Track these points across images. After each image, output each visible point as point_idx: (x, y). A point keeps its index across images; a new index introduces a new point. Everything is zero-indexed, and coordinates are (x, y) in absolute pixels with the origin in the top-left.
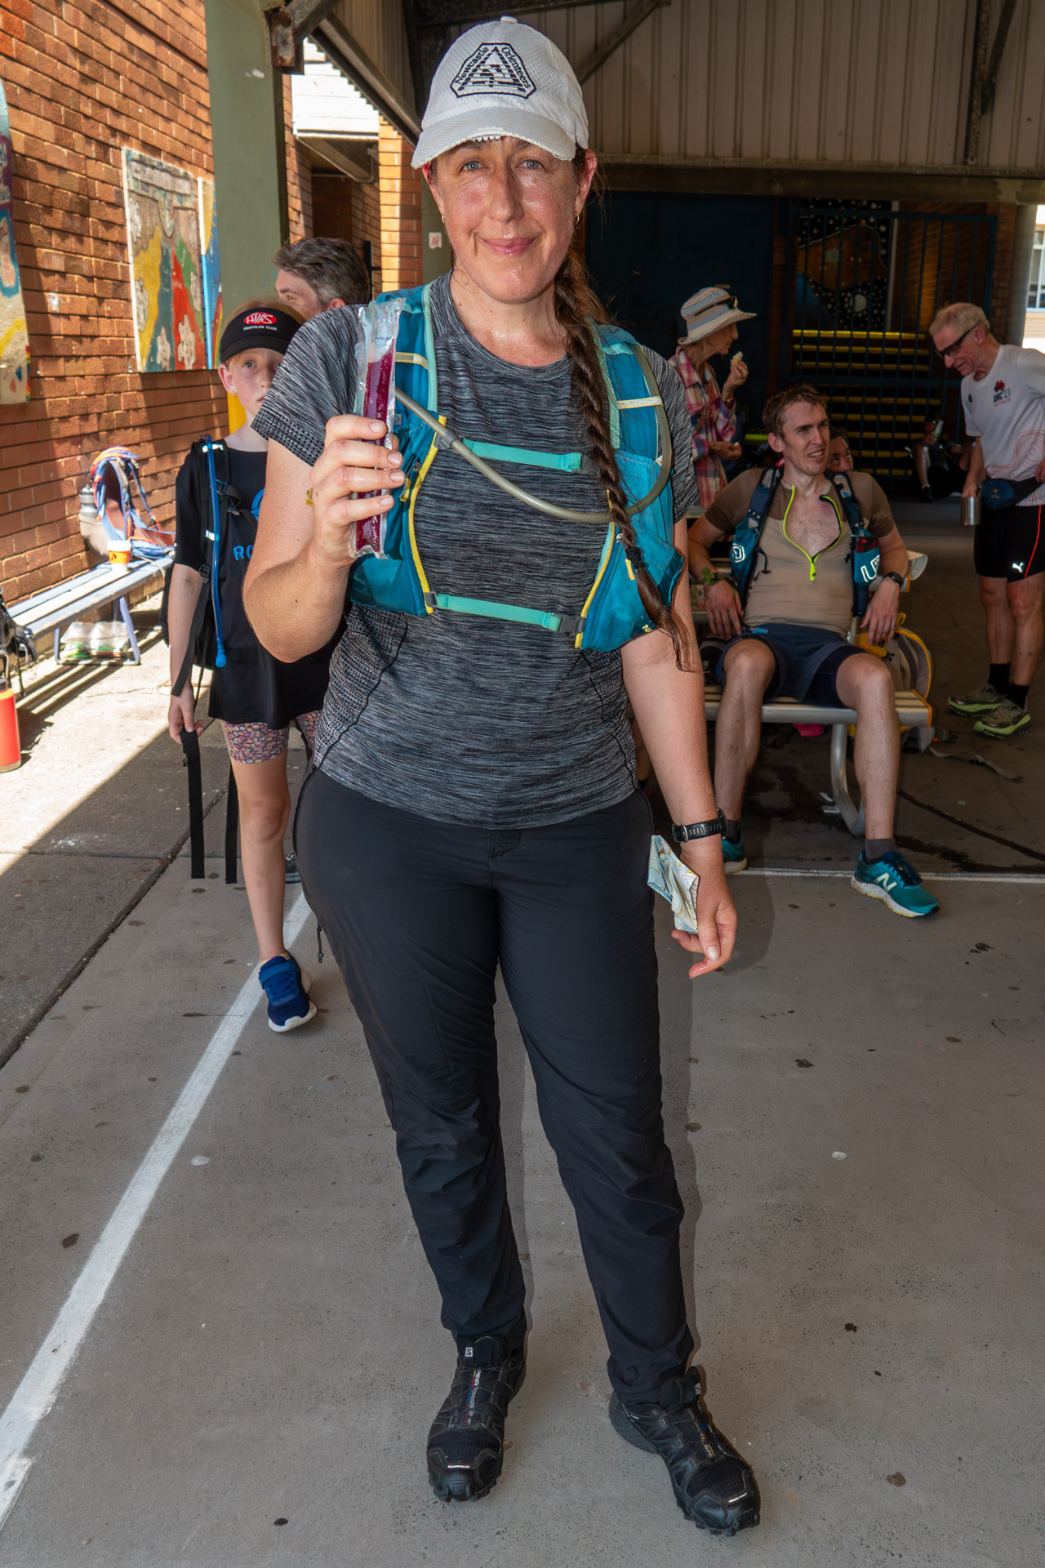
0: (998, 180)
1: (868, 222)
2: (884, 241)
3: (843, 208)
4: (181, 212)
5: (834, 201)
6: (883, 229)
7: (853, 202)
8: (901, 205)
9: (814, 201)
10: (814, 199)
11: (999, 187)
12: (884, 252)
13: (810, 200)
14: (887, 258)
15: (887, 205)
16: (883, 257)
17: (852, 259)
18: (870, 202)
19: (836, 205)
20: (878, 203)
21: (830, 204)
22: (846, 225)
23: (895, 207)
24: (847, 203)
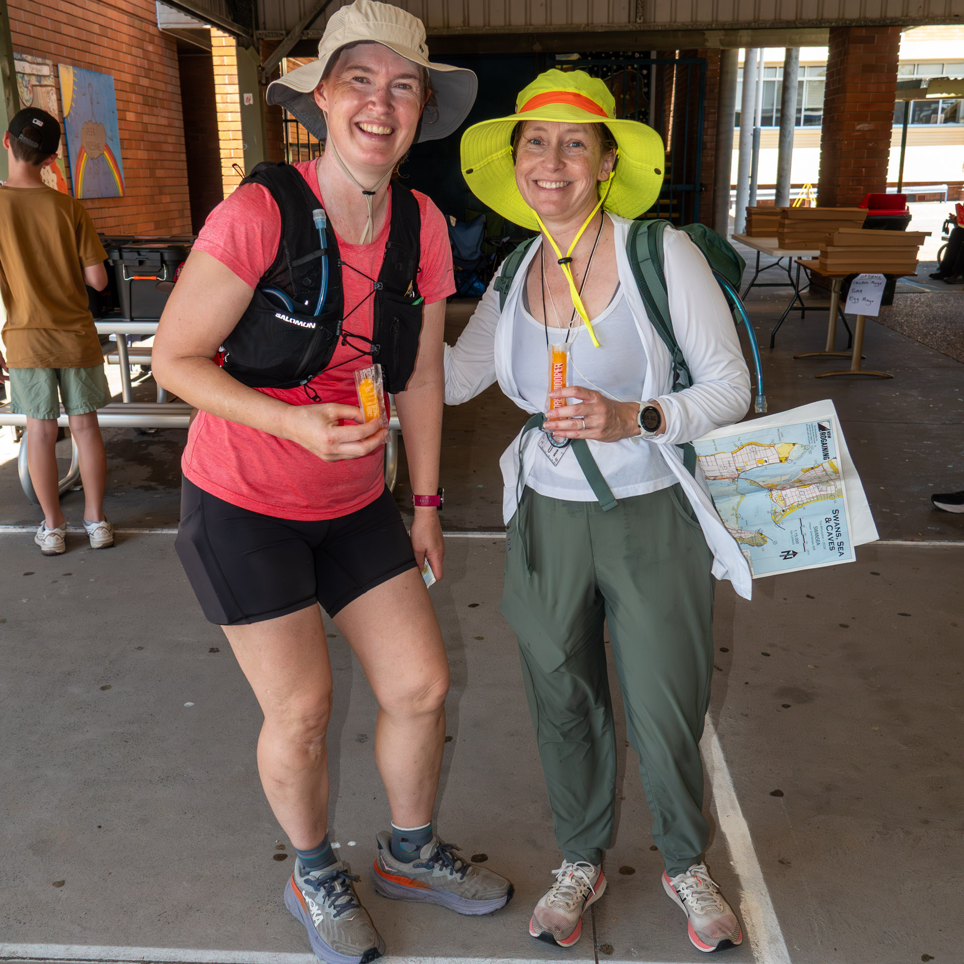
0: (706, 32)
1: (633, 68)
2: (646, 81)
3: (613, 58)
4: (39, 88)
5: (607, 54)
6: (645, 72)
7: (621, 53)
8: (658, 53)
9: (591, 54)
10: (591, 53)
11: (706, 36)
12: (645, 90)
13: (588, 53)
14: (648, 94)
15: (647, 55)
16: (645, 93)
17: (622, 96)
18: (634, 53)
19: (608, 56)
20: (640, 53)
21: (603, 55)
22: (616, 71)
23: (654, 55)
24: (616, 55)
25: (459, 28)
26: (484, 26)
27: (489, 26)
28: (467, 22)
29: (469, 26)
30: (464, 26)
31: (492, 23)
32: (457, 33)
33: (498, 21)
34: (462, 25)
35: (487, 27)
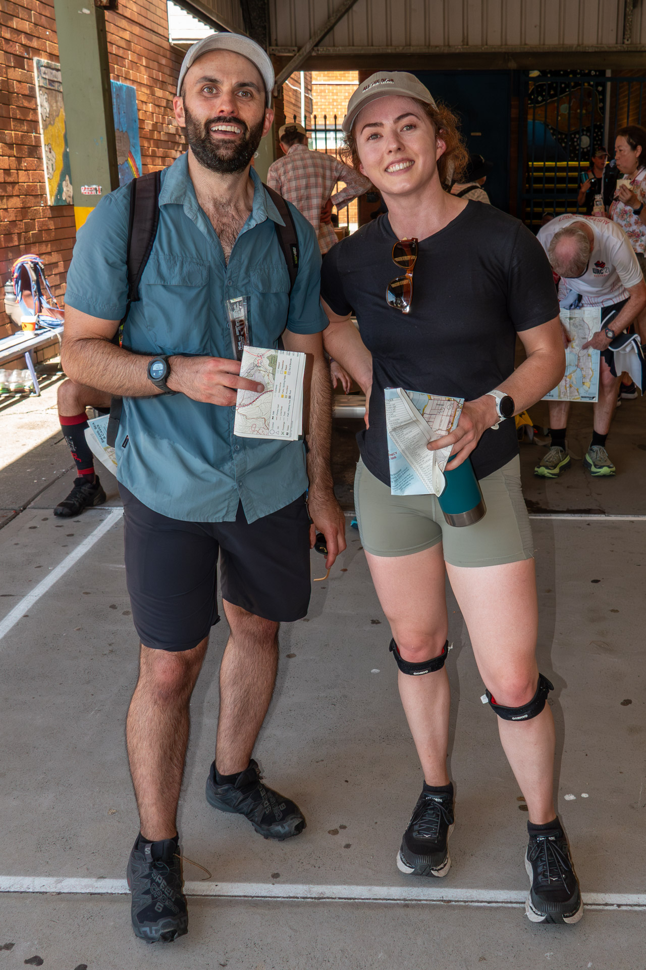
1: (589, 84)
2: (601, 97)
3: (571, 75)
5: (565, 71)
6: (600, 89)
7: (579, 71)
8: (612, 72)
9: (550, 72)
12: (601, 105)
14: (603, 109)
16: (601, 108)
17: (578, 111)
18: (590, 71)
19: (566, 73)
20: (596, 71)
21: (562, 73)
22: (573, 87)
23: (608, 73)
24: (573, 72)
25: (460, 47)
26: (482, 45)
27: (487, 45)
28: (466, 40)
29: (467, 45)
30: (464, 45)
31: (489, 43)
32: (457, 51)
33: (495, 41)
34: (462, 44)
35: (486, 47)
